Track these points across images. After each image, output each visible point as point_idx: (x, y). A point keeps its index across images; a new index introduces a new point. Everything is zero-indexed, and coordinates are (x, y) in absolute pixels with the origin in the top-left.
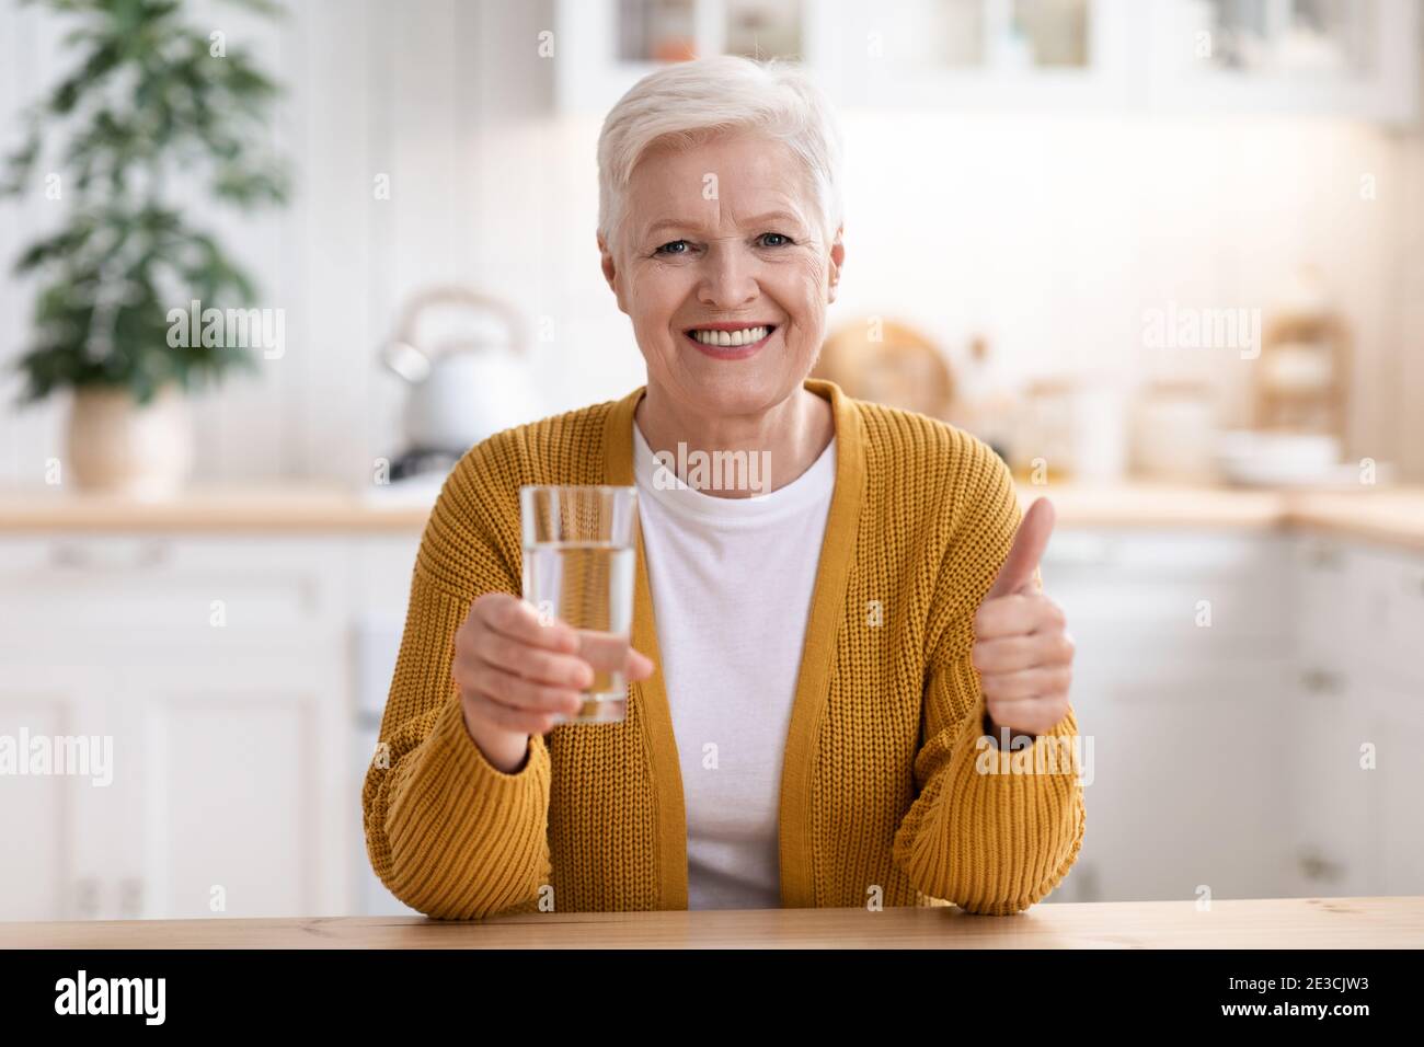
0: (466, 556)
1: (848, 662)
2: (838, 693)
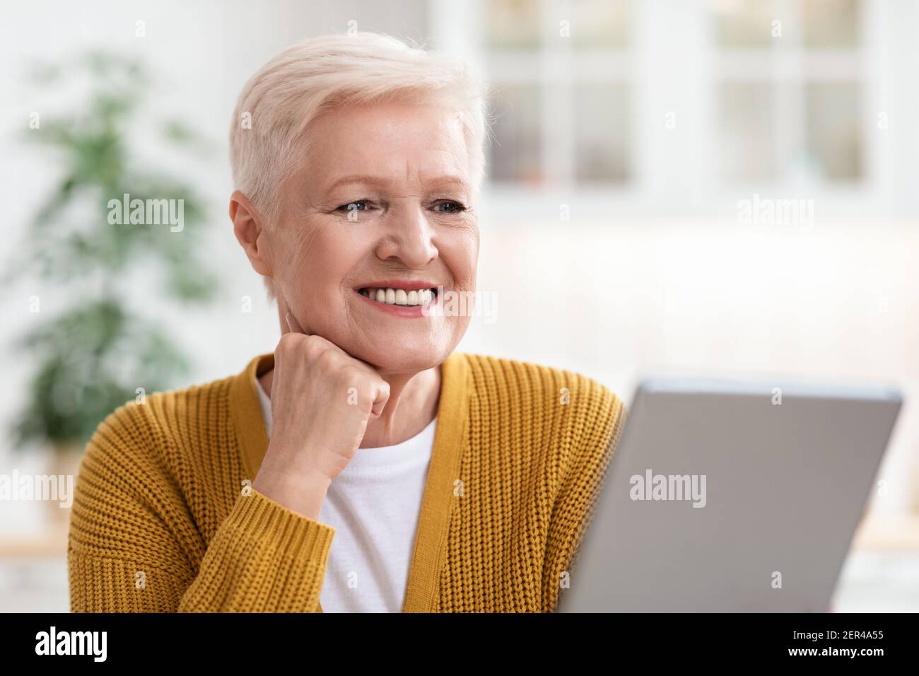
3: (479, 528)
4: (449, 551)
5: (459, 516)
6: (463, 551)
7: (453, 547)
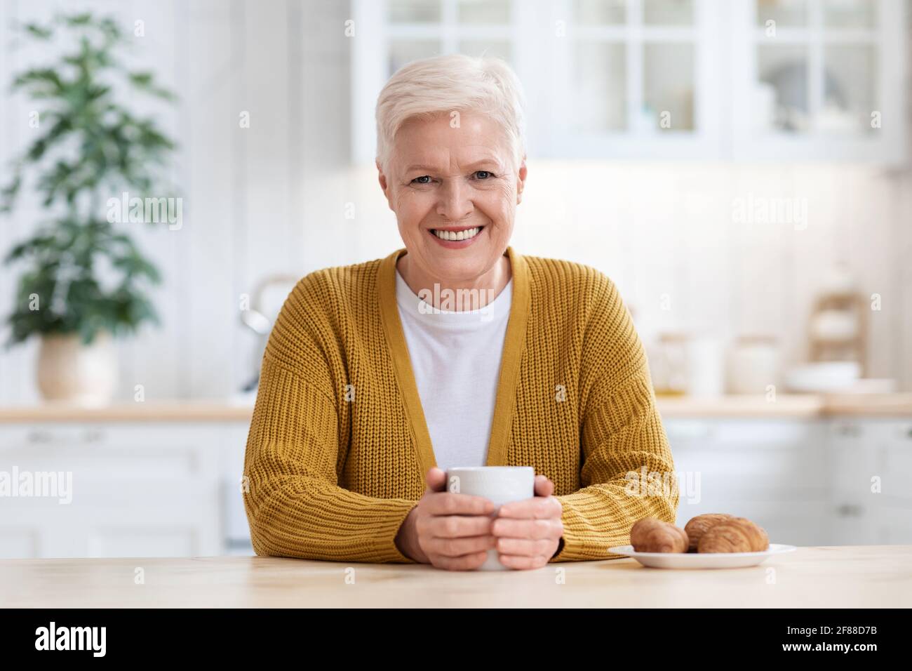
0: (297, 347)
1: (523, 407)
2: (518, 426)
3: (540, 361)
4: (522, 375)
5: (527, 354)
6: (530, 375)
7: (524, 373)
